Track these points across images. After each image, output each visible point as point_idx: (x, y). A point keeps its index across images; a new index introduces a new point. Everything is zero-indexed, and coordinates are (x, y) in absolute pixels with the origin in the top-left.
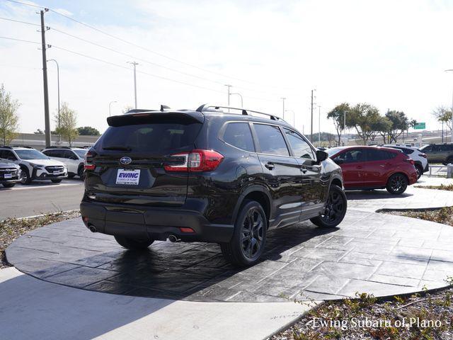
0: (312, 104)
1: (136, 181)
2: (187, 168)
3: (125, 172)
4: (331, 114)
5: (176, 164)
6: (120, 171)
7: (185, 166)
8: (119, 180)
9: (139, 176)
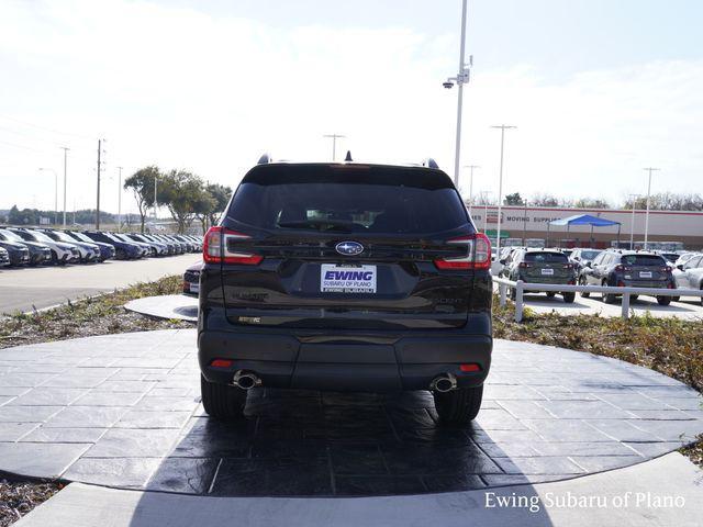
0: (99, 163)
1: (372, 285)
2: (473, 263)
3: (340, 270)
4: (131, 182)
5: (455, 256)
6: (326, 268)
7: (469, 259)
8: (326, 285)
9: (374, 276)
